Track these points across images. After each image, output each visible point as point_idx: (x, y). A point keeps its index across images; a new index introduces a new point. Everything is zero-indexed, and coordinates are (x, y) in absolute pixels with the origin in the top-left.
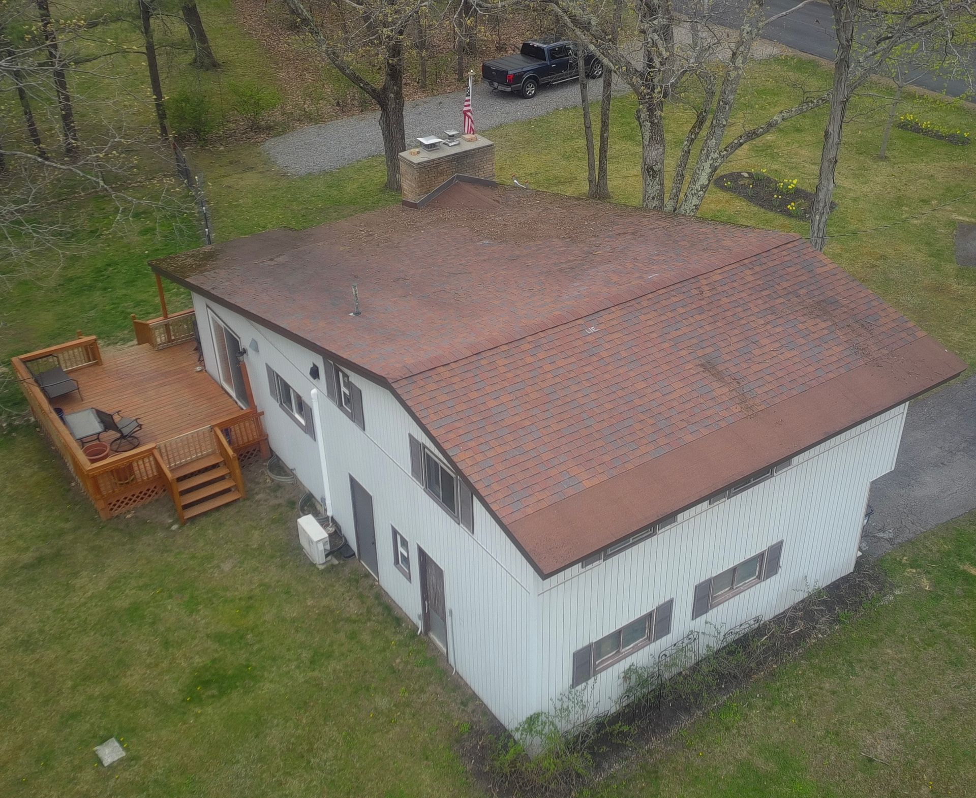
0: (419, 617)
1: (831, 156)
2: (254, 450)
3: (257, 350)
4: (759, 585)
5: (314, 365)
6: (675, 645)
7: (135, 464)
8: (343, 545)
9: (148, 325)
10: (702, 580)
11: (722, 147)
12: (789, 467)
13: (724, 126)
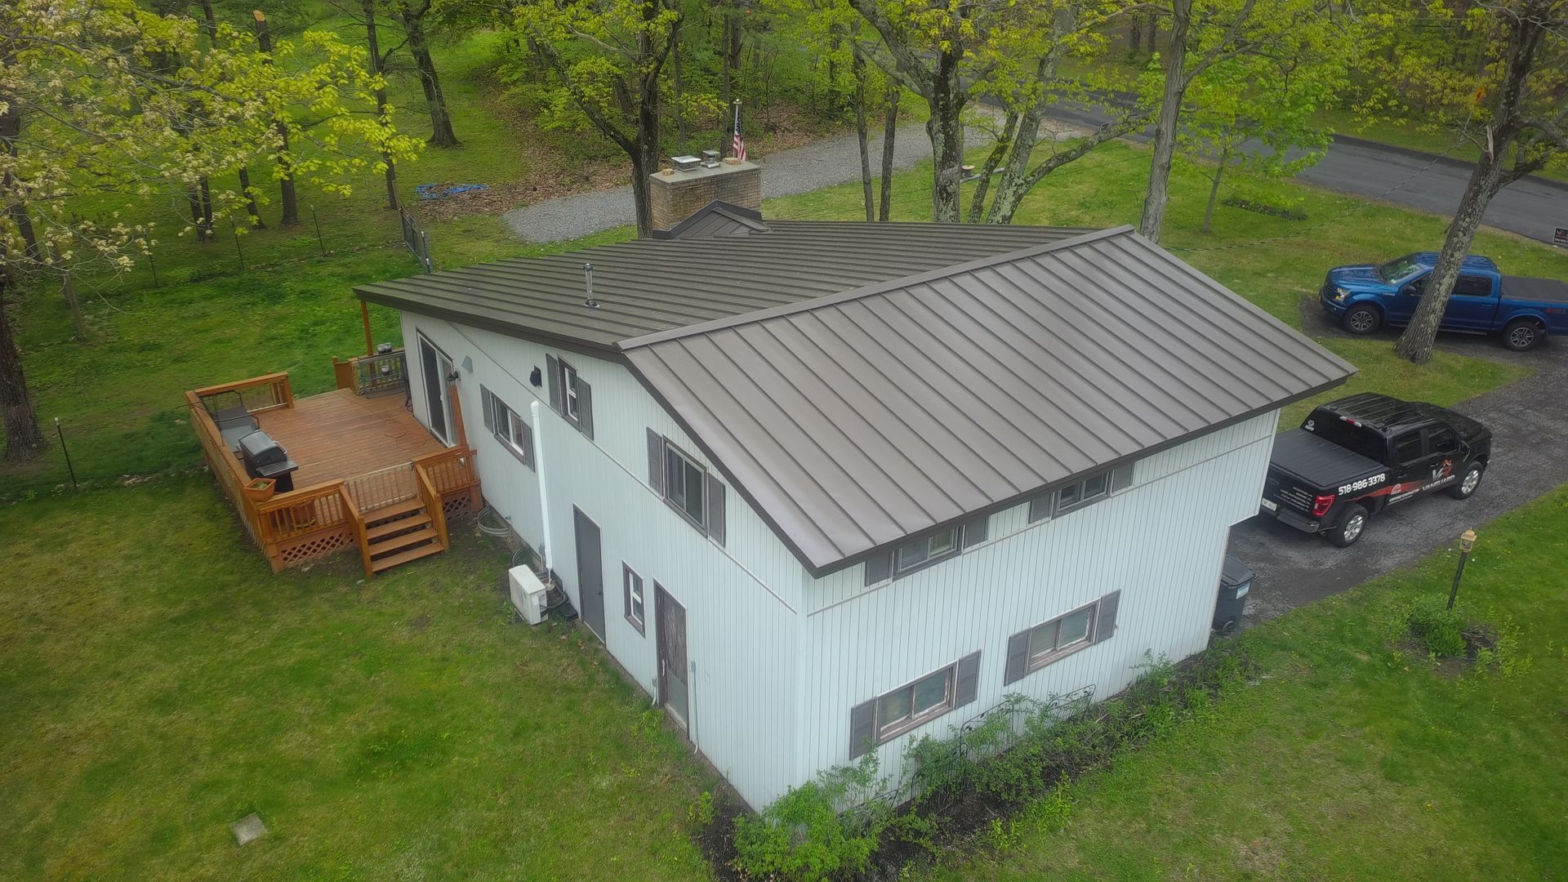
0: (654, 681)
1: (1164, 161)
2: (463, 499)
3: (471, 370)
4: (1089, 649)
5: (535, 368)
6: (983, 715)
7: (317, 502)
8: (562, 604)
9: (350, 363)
10: (1018, 631)
11: (1027, 173)
12: (1130, 488)
13: (1031, 147)
